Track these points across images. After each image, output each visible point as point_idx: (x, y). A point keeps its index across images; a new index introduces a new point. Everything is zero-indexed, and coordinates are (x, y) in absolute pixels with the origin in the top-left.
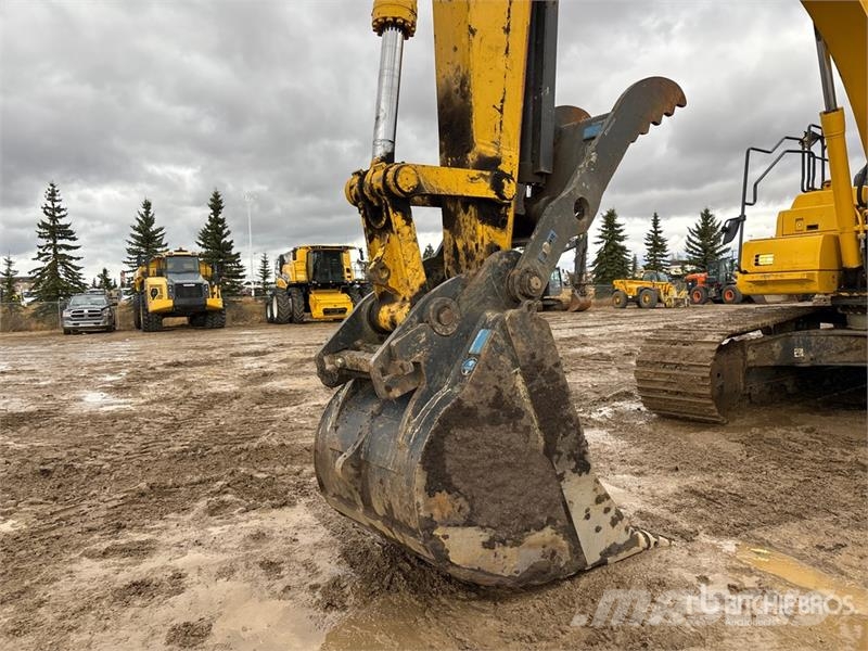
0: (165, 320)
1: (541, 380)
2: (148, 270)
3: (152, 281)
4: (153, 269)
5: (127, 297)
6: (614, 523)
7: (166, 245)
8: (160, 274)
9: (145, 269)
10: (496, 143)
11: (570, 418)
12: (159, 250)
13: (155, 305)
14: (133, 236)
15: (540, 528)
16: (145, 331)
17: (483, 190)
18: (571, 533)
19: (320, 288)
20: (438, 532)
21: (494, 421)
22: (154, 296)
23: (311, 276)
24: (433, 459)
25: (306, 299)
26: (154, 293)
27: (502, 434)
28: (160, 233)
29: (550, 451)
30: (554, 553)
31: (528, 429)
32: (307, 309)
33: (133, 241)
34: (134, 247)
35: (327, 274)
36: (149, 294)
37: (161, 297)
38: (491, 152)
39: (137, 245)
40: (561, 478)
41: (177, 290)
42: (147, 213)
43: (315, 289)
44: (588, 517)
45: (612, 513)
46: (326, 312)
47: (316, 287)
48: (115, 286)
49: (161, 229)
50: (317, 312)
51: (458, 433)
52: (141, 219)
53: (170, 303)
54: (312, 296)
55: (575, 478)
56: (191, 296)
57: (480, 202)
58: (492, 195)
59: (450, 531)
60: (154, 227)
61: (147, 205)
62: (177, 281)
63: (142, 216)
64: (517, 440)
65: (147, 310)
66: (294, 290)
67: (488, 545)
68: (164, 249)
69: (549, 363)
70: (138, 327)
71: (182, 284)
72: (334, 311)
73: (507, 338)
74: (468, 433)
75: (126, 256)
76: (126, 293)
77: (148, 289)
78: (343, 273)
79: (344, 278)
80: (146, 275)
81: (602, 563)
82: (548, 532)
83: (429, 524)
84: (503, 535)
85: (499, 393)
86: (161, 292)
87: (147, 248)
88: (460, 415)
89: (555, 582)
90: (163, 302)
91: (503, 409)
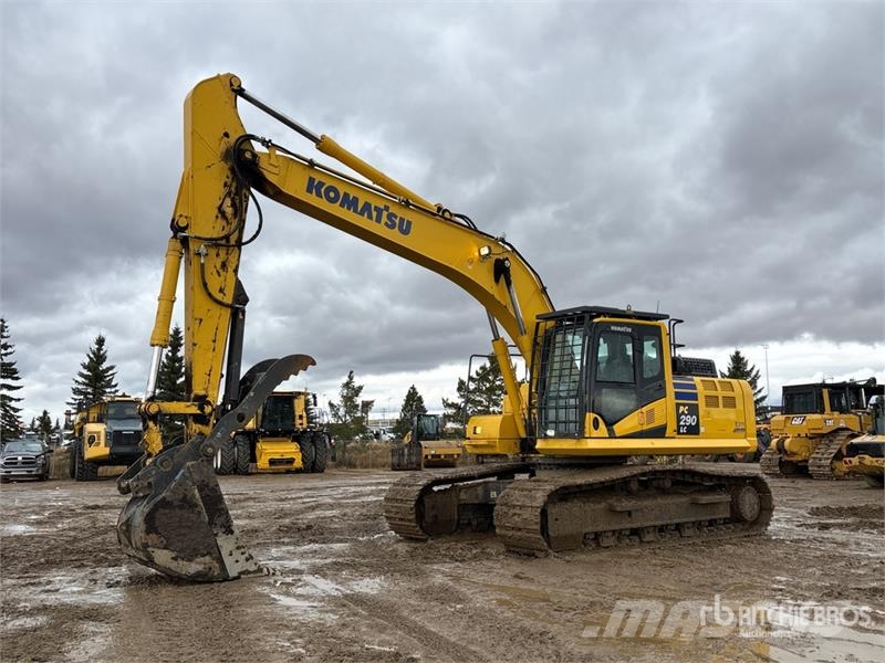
0: (101, 469)
1: (206, 491)
2: (88, 416)
3: (91, 427)
4: (94, 414)
5: (67, 442)
6: (247, 560)
7: (116, 386)
8: (100, 420)
9: (85, 414)
10: (206, 389)
11: (223, 509)
12: (108, 390)
13: (91, 452)
14: (81, 375)
15: (204, 556)
16: (78, 480)
17: (194, 410)
18: (221, 561)
19: (270, 436)
20: (149, 549)
21: (181, 507)
22: (90, 444)
23: (259, 423)
24: (150, 519)
25: (253, 448)
26: (92, 440)
27: (186, 513)
28: (110, 372)
29: (211, 523)
30: (210, 569)
31: (199, 513)
32: (253, 459)
33: (81, 379)
34: (80, 387)
35: (275, 421)
36: (86, 441)
37: (98, 444)
38: (202, 393)
39: (84, 384)
40: (216, 535)
41: (115, 438)
42: (99, 349)
43: (263, 437)
44: (231, 555)
45: (247, 555)
46: (272, 462)
47: (264, 435)
48: (57, 427)
49: (112, 368)
50: (263, 463)
51: (161, 510)
52: (92, 356)
53: (107, 451)
54: (258, 445)
55: (224, 536)
56: (129, 444)
57: (194, 415)
58: (199, 412)
59: (156, 550)
60: (104, 366)
61: (101, 342)
62: (116, 428)
63: (94, 353)
64: (193, 517)
65: (83, 458)
66: (240, 438)
67: (175, 559)
68: (113, 390)
69: (211, 485)
70: (73, 475)
71: (121, 432)
72: (280, 462)
73: (190, 473)
74: (167, 511)
75: (70, 397)
76: (68, 437)
77: (86, 435)
78: (294, 420)
79: (294, 425)
80: (85, 421)
81: (238, 578)
82: (207, 558)
83: (146, 546)
84: (182, 555)
85: (185, 496)
86: (99, 439)
87: (95, 388)
88: (165, 504)
89: (211, 582)
90: (99, 450)
91: (187, 503)
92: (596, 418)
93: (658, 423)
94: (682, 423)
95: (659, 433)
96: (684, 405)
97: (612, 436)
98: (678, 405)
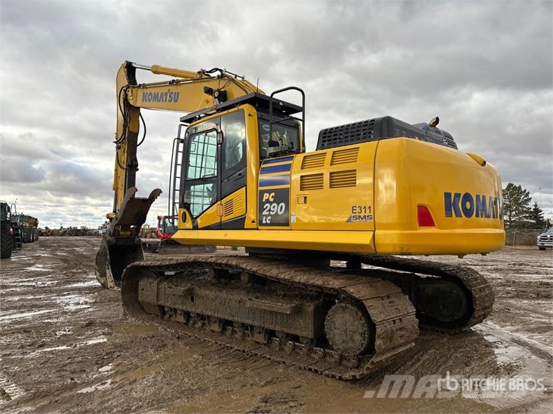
92: (184, 213)
93: (237, 213)
94: (265, 213)
95: (238, 224)
96: (269, 192)
97: (196, 228)
98: (262, 193)
